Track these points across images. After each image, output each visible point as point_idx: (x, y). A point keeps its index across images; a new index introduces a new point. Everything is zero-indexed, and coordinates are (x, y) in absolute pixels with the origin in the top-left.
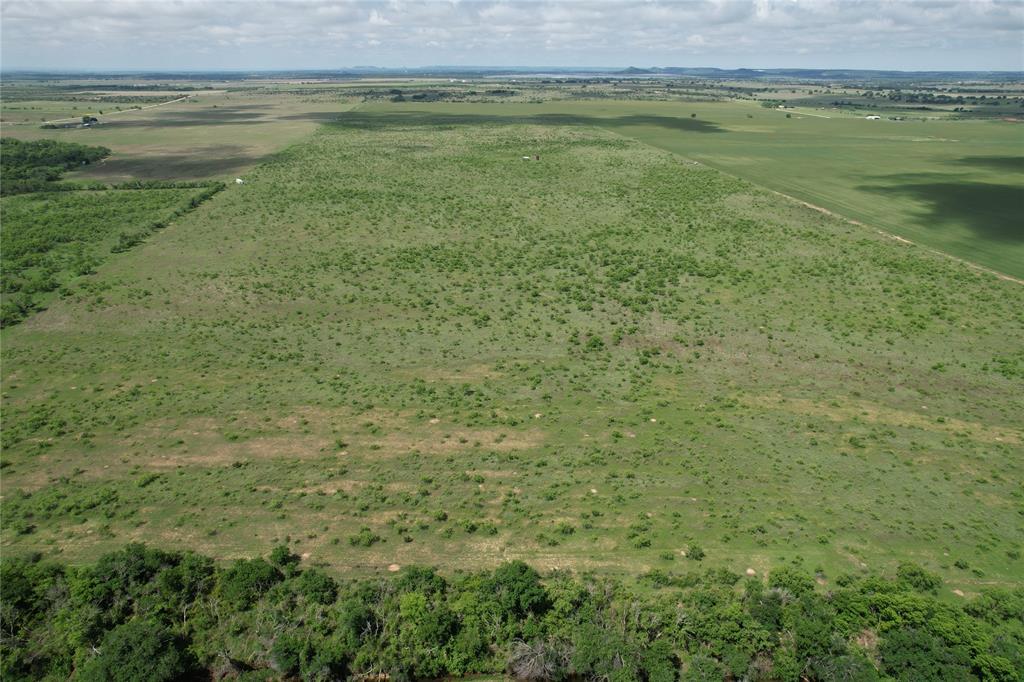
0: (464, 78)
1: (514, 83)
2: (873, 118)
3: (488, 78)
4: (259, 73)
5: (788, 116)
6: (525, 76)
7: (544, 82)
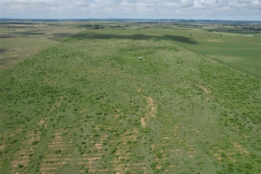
0: (117, 22)
1: (131, 23)
2: (249, 36)
3: (124, 21)
4: (63, 20)
5: (221, 35)
6: (134, 21)
7: (140, 23)
